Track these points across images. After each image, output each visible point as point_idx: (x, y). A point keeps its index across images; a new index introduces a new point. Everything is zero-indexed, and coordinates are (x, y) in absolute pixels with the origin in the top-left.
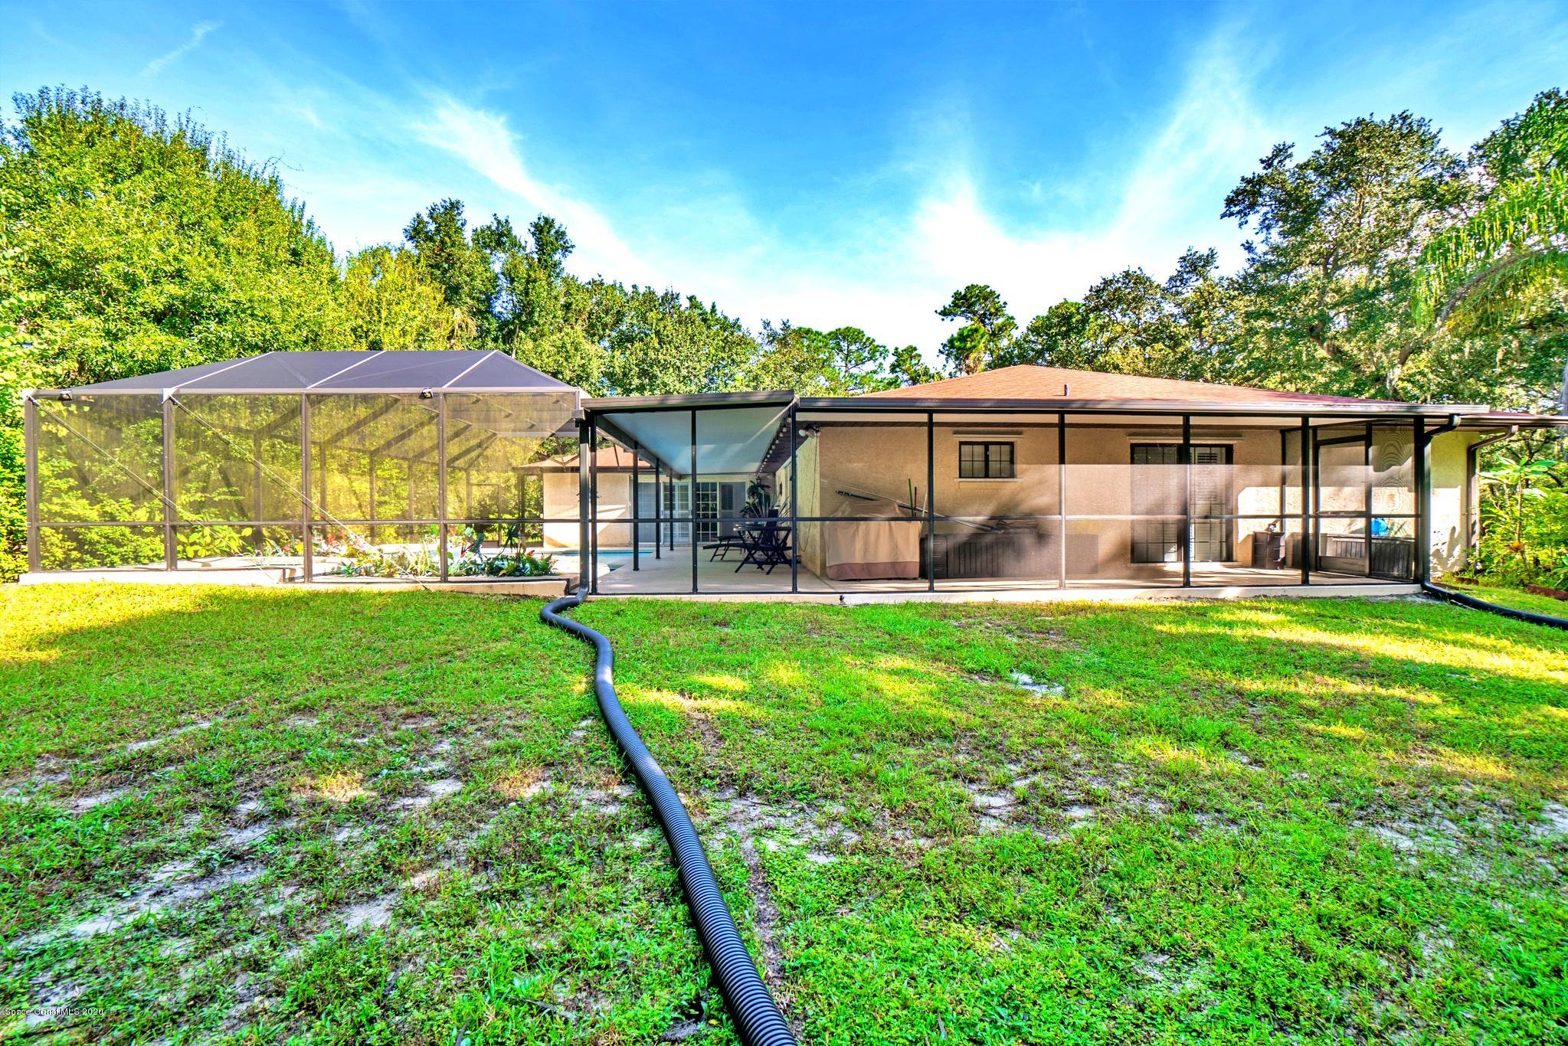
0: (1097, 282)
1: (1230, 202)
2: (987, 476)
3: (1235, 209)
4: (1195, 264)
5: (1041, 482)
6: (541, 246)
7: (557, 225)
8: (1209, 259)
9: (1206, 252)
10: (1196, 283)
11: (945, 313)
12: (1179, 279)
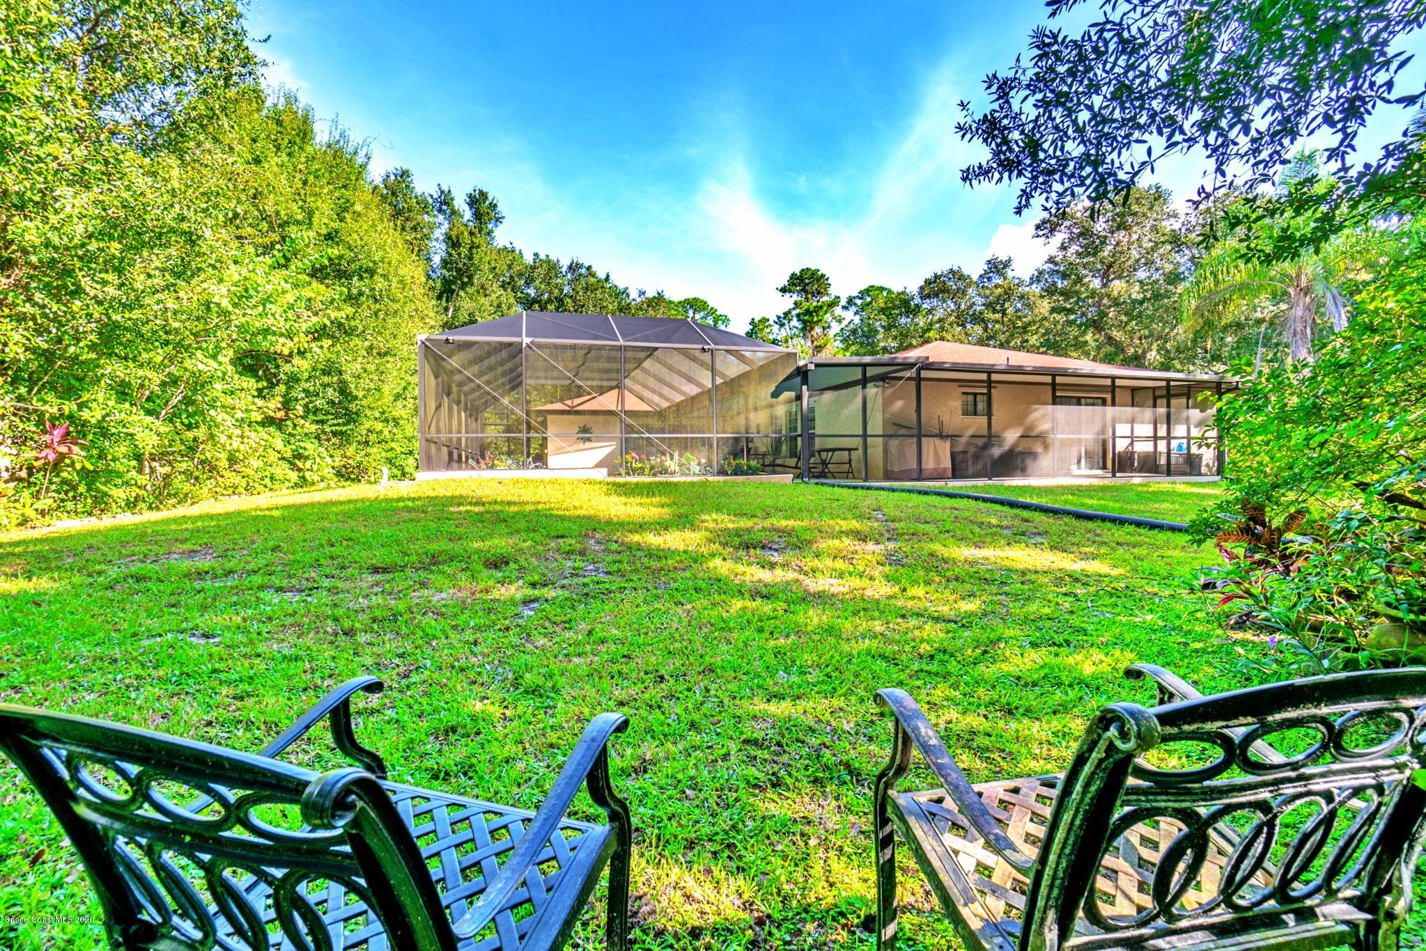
0: (930, 275)
1: (1038, 227)
2: (975, 414)
3: (1041, 233)
4: (997, 267)
5: (1045, 416)
6: (478, 216)
7: (490, 198)
8: (1007, 264)
9: (1005, 259)
10: (997, 280)
11: (784, 290)
12: (985, 276)
